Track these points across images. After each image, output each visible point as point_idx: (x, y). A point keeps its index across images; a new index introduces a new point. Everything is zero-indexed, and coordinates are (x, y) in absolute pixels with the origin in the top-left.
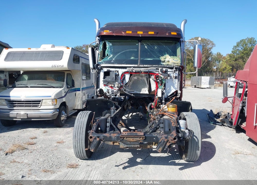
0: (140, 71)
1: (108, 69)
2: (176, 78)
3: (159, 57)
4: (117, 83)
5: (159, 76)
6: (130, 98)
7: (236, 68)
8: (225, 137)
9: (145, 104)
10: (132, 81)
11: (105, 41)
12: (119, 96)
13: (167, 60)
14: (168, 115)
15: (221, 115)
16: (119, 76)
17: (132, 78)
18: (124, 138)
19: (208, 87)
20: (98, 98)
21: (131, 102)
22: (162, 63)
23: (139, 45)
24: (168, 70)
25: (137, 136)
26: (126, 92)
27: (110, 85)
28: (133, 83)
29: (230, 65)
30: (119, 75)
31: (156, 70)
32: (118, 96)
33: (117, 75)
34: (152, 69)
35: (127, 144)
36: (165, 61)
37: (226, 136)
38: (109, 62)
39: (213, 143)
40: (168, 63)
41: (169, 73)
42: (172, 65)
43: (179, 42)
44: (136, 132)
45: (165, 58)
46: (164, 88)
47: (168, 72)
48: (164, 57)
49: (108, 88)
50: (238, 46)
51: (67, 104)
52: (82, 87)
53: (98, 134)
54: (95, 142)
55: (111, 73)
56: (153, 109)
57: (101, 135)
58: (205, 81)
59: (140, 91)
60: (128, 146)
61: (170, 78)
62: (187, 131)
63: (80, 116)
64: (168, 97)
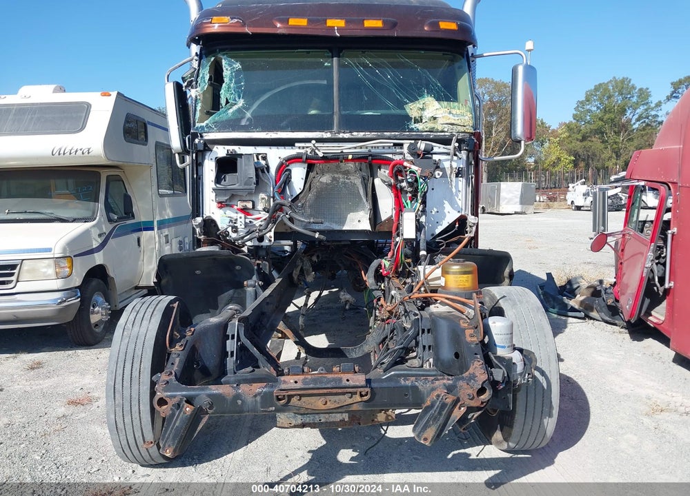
0: (342, 152)
1: (231, 148)
2: (459, 173)
3: (401, 105)
4: (262, 195)
5: (405, 167)
6: (311, 244)
7: (583, 160)
8: (603, 354)
9: (360, 263)
10: (314, 190)
11: (220, 56)
12: (273, 239)
13: (427, 114)
14: (447, 301)
15: (579, 287)
16: (268, 172)
17: (315, 181)
18: (289, 401)
19: (519, 210)
20: (198, 250)
21: (315, 259)
22: (413, 126)
23: (332, 64)
24: (436, 150)
25: (340, 391)
26: (297, 226)
27: (240, 205)
28: (319, 196)
29: (570, 152)
30: (268, 169)
31: (393, 150)
32: (270, 241)
33: (261, 171)
34: (379, 144)
35: (301, 414)
36: (421, 117)
37: (605, 352)
38: (233, 125)
39: (575, 379)
40: (432, 125)
41: (435, 157)
42: (446, 130)
43: (464, 57)
44: (336, 376)
45: (423, 109)
46: (421, 209)
47: (432, 154)
48: (419, 104)
49: (234, 215)
50: (588, 101)
51: (111, 273)
52: (158, 218)
53: (188, 390)
54: (178, 422)
55: (241, 163)
56: (386, 279)
57: (203, 390)
58: (511, 195)
59: (343, 223)
60: (308, 421)
61: (441, 173)
62: (516, 357)
63: (132, 317)
64: (435, 238)
